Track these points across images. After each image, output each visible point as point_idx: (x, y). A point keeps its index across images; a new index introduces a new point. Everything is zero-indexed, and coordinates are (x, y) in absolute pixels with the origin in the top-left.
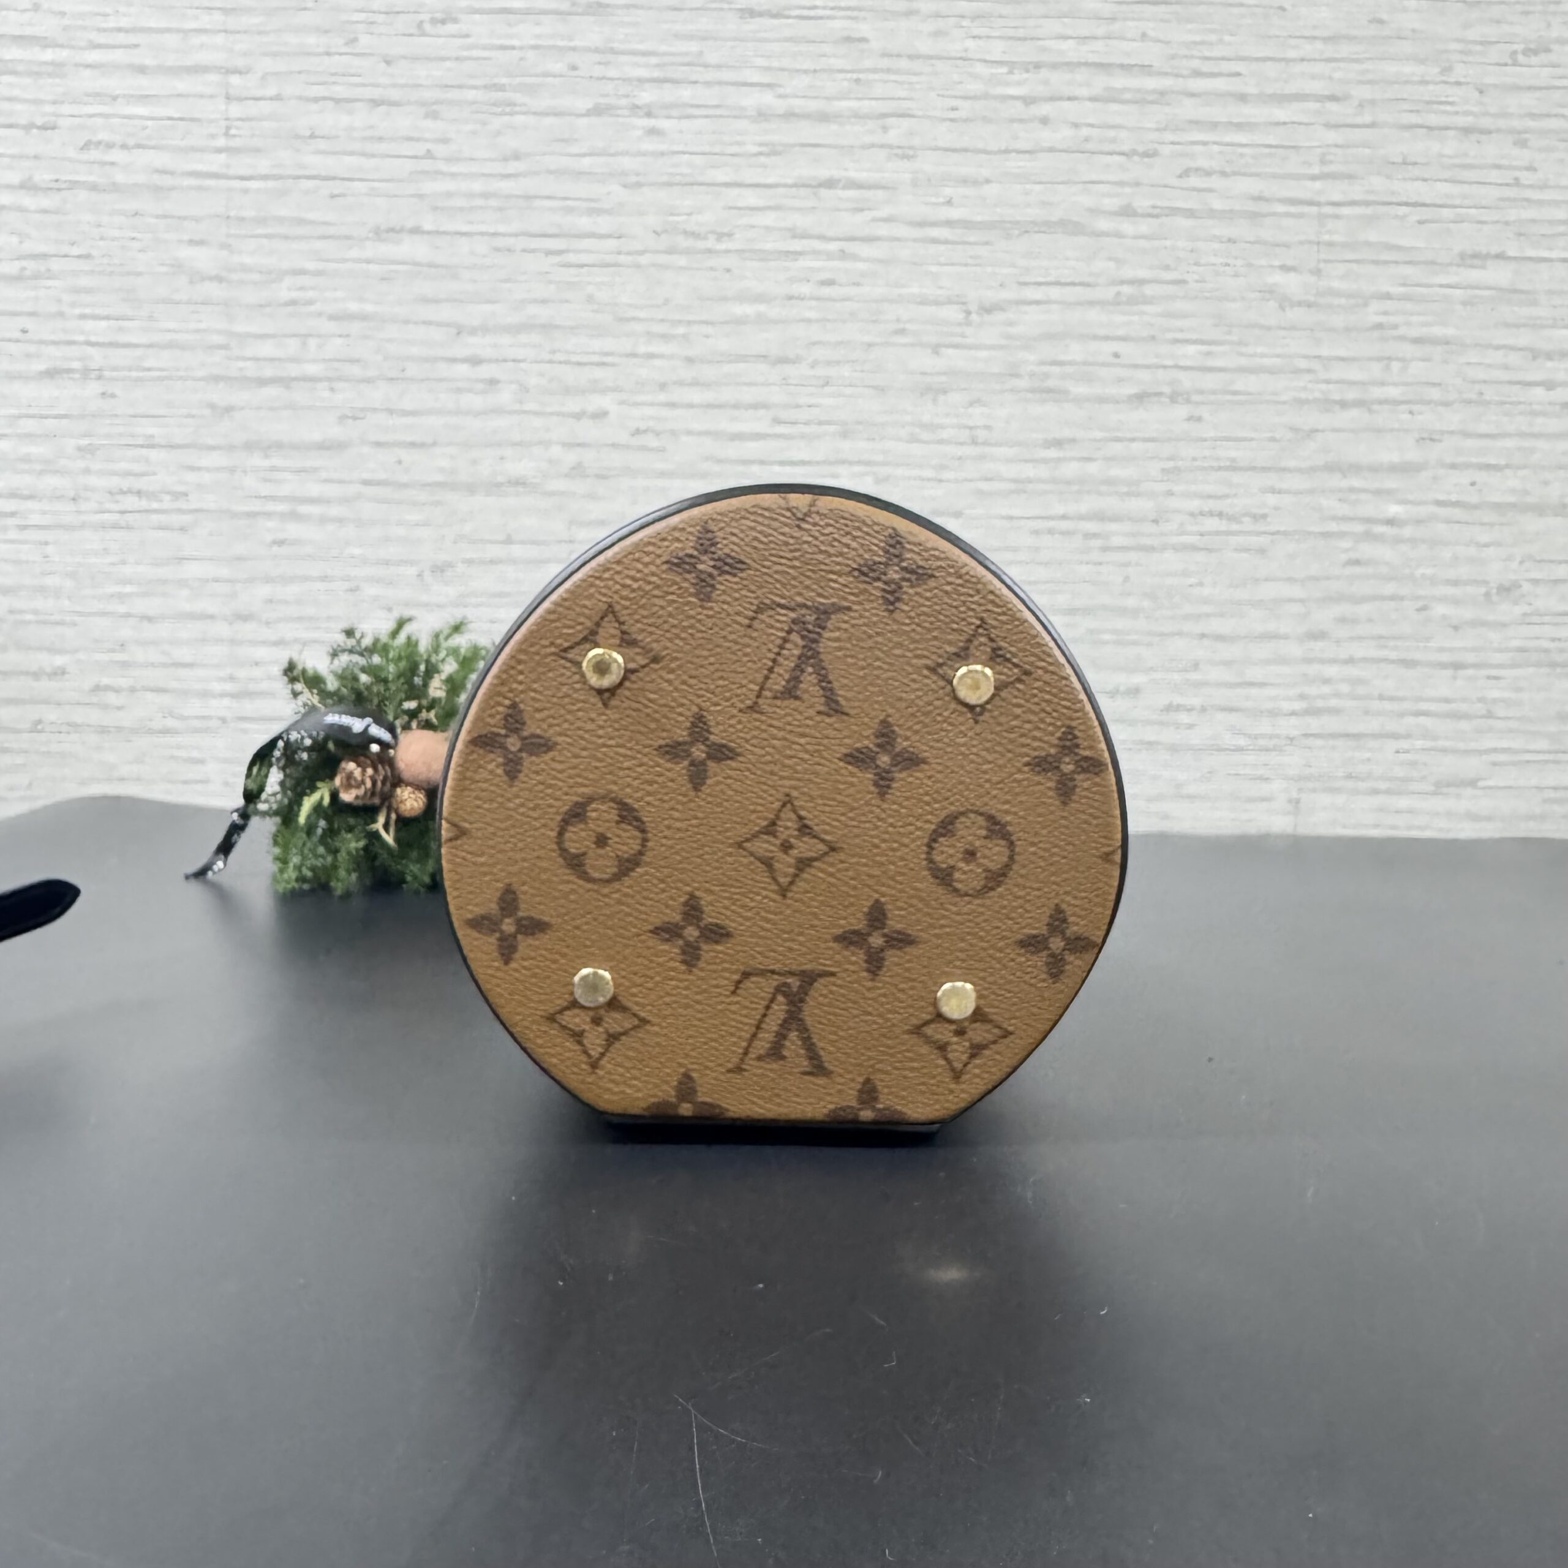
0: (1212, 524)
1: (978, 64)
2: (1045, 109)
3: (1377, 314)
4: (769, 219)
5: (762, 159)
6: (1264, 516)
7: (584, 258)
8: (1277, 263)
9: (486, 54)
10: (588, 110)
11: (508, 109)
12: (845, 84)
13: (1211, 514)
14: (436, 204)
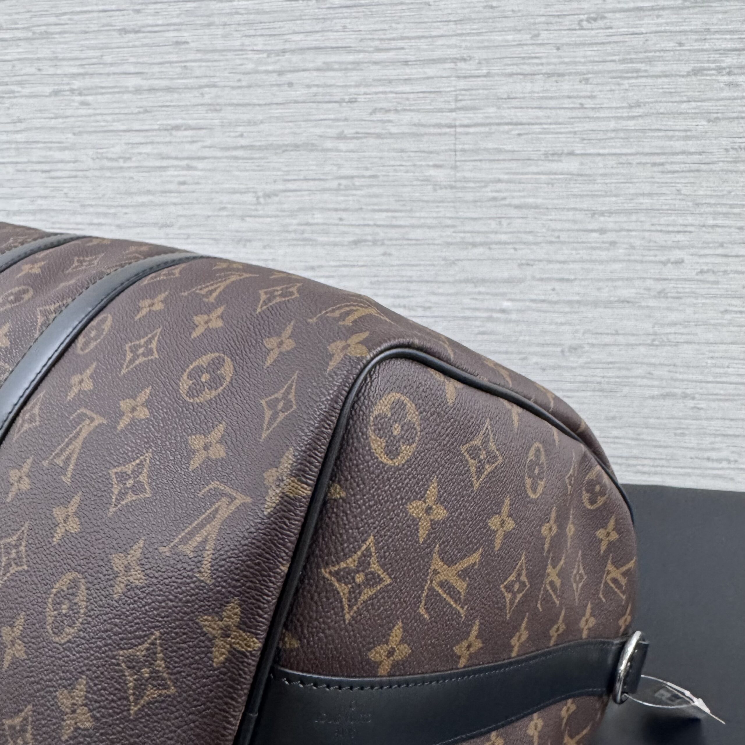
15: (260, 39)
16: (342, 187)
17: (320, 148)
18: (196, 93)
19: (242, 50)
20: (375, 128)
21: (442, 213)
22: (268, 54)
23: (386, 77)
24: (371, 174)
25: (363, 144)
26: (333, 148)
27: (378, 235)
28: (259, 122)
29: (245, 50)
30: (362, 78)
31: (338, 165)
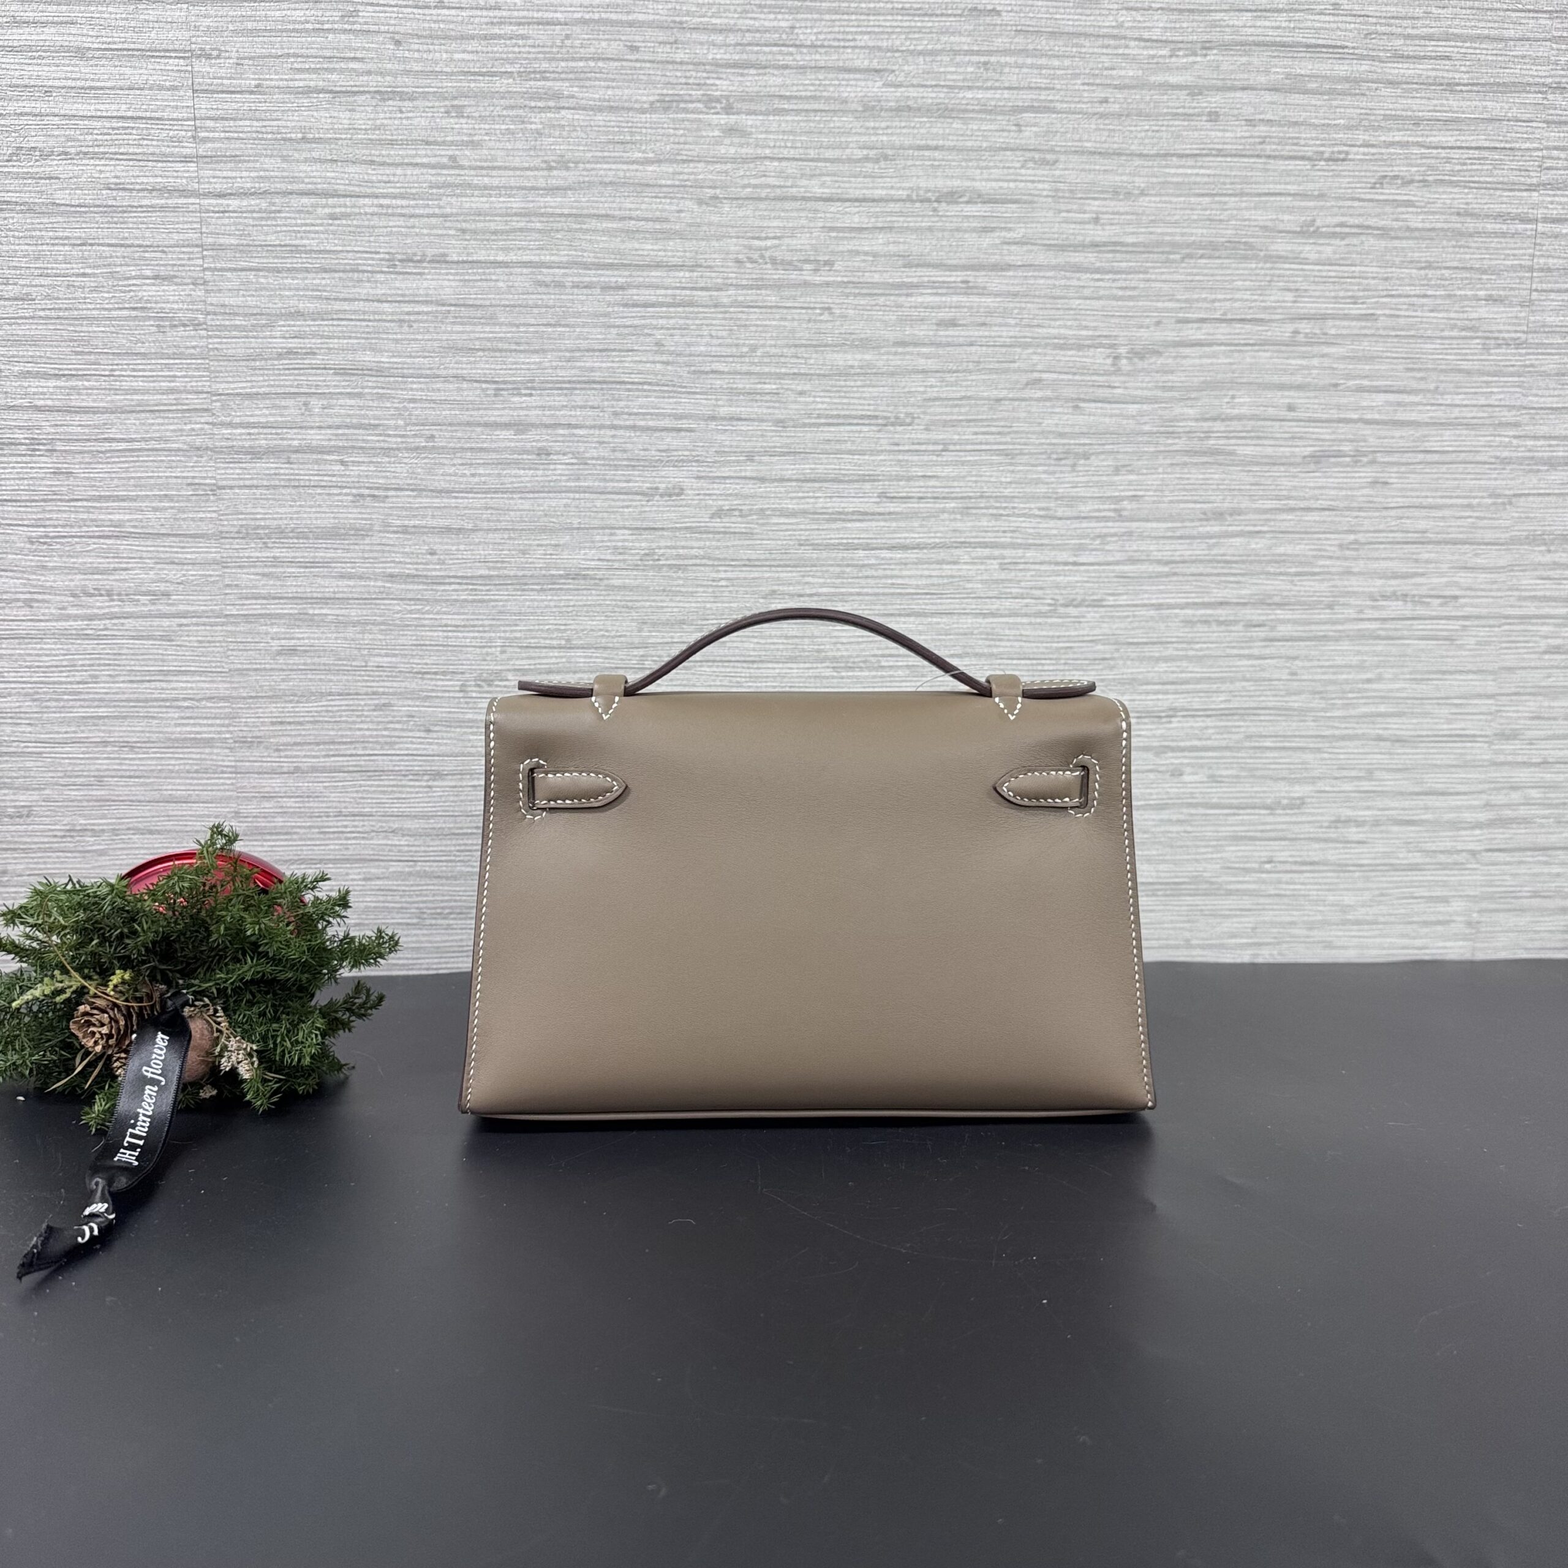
0: (1396, 608)
1: (1132, 43)
2: (1215, 100)
4: (878, 243)
5: (869, 167)
6: (1456, 597)
8: (1482, 293)
9: (522, 31)
10: (652, 103)
11: (551, 104)
12: (970, 69)
13: (1394, 596)
14: (464, 225)
16: (1301, 338)
17: (1262, 254)
18: (1003, 122)
19: (1115, 37)
20: (1378, 215)
21: (1494, 397)
22: (1172, 50)
23: (1409, 113)
24: (1364, 312)
25: (1351, 248)
26: (1290, 255)
27: (1365, 441)
28: (1136, 192)
29: (1125, 38)
30: (1363, 111)
31: (1297, 290)
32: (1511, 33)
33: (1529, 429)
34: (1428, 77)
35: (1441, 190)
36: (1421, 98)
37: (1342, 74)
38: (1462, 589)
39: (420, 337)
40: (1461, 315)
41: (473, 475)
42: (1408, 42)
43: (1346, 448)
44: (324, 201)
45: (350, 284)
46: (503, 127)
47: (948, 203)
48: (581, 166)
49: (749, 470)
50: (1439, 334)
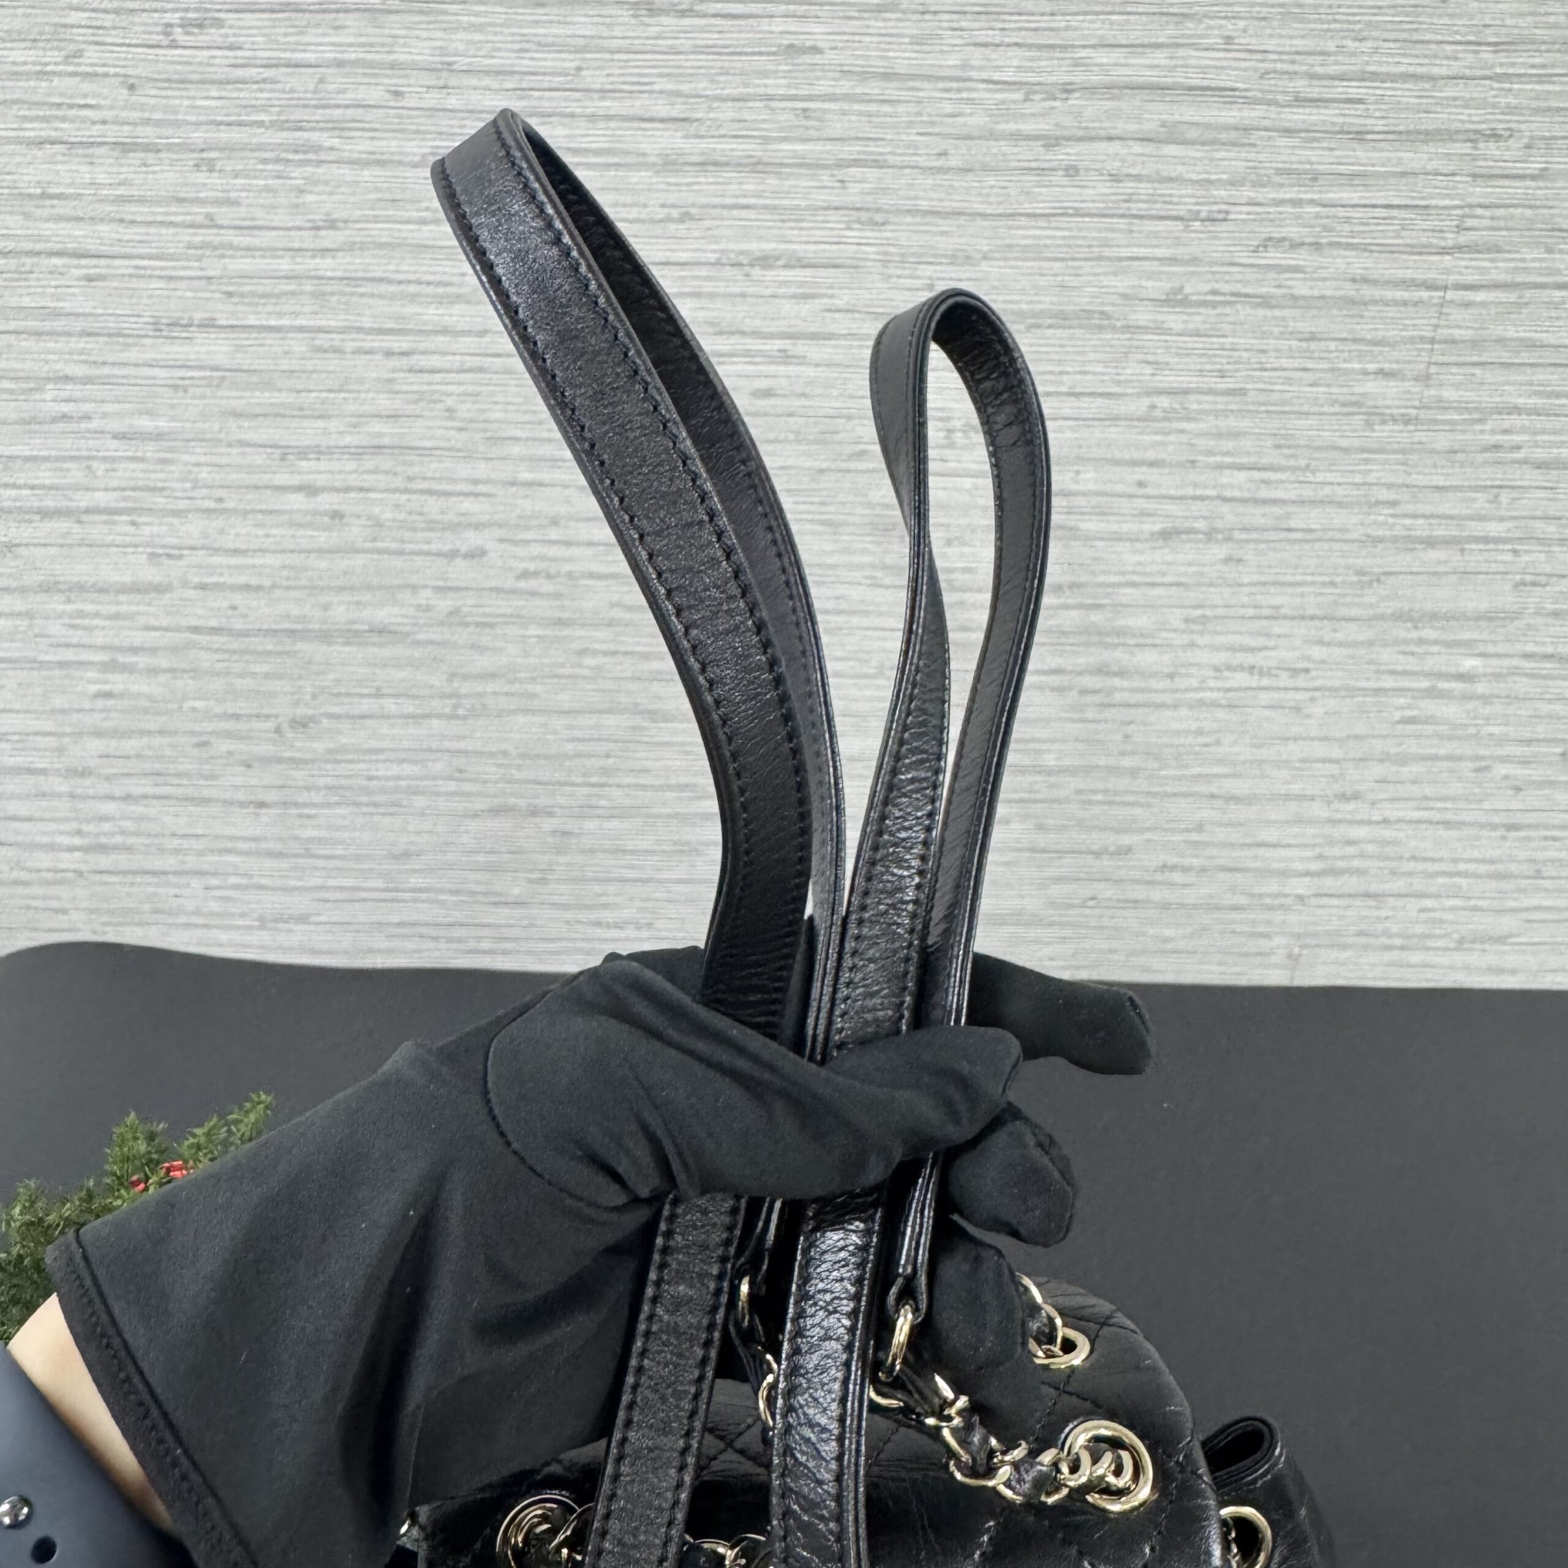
0: (1240, 679)
1: (980, 86)
2: (1074, 152)
3: (1493, 432)
6: (1307, 671)
7: (435, 361)
8: (1371, 367)
9: (269, 74)
10: (424, 156)
11: (311, 156)
12: (787, 117)
13: (1240, 668)
14: (231, 289)
15: (1012, 52)
16: (1158, 413)
17: (1119, 324)
18: (825, 177)
20: (1257, 282)
21: (1374, 474)
22: (1027, 94)
23: (1308, 167)
24: (1231, 386)
25: (1223, 319)
26: (1151, 325)
27: (1222, 518)
28: (979, 256)
29: (970, 80)
30: (1251, 164)
31: (1156, 363)
32: (1443, 71)
33: (1410, 508)
34: (1334, 124)
35: (1335, 252)
36: (1323, 149)
37: (1232, 121)
38: (1314, 662)
39: (196, 402)
40: (1345, 390)
41: (267, 536)
42: (1315, 82)
43: (1200, 525)
44: (75, 262)
45: (118, 348)
46: (261, 182)
47: (765, 267)
48: (350, 225)
49: (554, 534)
50: (1316, 409)
